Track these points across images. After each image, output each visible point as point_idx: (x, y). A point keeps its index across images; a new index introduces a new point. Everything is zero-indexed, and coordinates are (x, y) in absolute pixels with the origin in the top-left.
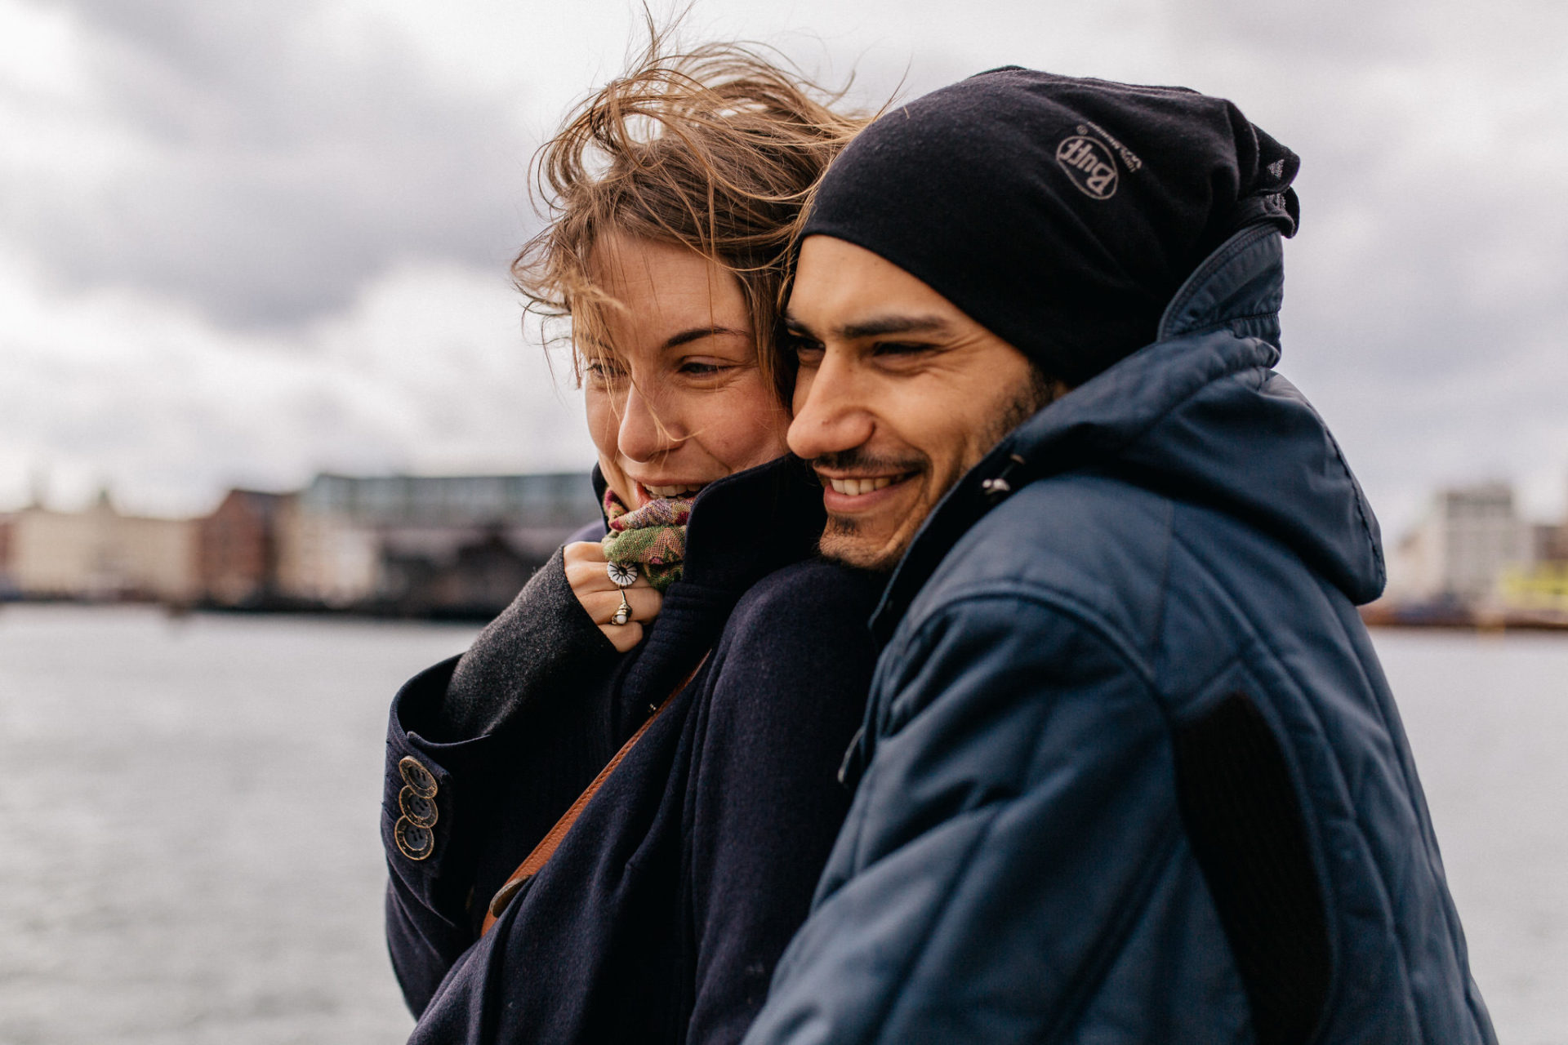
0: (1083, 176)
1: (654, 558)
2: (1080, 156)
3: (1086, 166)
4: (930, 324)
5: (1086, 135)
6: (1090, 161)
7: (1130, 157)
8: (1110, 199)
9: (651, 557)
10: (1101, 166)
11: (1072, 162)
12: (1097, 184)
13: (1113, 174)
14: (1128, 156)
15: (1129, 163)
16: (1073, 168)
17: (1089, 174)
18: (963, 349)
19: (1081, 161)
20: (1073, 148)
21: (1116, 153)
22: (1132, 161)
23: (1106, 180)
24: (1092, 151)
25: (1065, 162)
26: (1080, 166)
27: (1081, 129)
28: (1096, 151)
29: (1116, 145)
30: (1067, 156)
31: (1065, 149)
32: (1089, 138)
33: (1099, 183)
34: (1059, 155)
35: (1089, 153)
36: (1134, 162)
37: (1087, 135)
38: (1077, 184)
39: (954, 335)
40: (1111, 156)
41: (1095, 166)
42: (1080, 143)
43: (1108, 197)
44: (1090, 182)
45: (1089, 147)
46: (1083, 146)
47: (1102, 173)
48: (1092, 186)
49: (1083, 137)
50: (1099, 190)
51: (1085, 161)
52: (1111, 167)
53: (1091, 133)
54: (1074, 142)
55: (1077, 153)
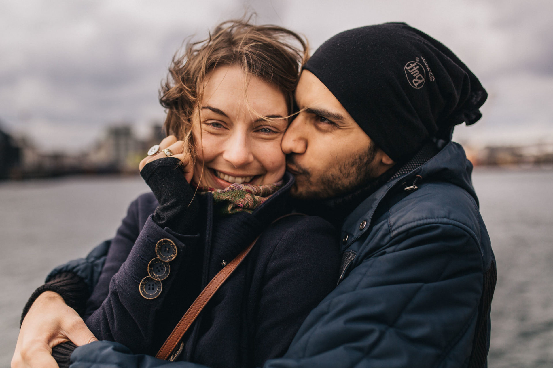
0: (412, 77)
1: (242, 204)
2: (414, 70)
3: (414, 74)
4: (337, 117)
5: (418, 62)
6: (417, 72)
7: (432, 75)
8: (419, 89)
9: (240, 203)
10: (420, 75)
11: (409, 71)
12: (416, 82)
13: (423, 80)
14: (431, 75)
15: (431, 78)
16: (409, 74)
17: (415, 78)
19: (413, 72)
20: (412, 66)
21: (427, 72)
22: (432, 77)
23: (420, 81)
25: (407, 70)
26: (412, 74)
27: (417, 59)
28: (420, 69)
29: (428, 69)
30: (408, 68)
31: (409, 65)
32: (419, 64)
33: (417, 82)
34: (405, 67)
35: (417, 69)
36: (432, 78)
38: (408, 80)
40: (425, 73)
41: (417, 75)
42: (415, 64)
43: (419, 88)
44: (414, 81)
45: (418, 67)
46: (415, 66)
47: (420, 78)
48: (414, 83)
49: (417, 62)
50: (416, 85)
51: (414, 72)
52: (424, 78)
53: (421, 61)
54: (413, 63)
55: (412, 68)
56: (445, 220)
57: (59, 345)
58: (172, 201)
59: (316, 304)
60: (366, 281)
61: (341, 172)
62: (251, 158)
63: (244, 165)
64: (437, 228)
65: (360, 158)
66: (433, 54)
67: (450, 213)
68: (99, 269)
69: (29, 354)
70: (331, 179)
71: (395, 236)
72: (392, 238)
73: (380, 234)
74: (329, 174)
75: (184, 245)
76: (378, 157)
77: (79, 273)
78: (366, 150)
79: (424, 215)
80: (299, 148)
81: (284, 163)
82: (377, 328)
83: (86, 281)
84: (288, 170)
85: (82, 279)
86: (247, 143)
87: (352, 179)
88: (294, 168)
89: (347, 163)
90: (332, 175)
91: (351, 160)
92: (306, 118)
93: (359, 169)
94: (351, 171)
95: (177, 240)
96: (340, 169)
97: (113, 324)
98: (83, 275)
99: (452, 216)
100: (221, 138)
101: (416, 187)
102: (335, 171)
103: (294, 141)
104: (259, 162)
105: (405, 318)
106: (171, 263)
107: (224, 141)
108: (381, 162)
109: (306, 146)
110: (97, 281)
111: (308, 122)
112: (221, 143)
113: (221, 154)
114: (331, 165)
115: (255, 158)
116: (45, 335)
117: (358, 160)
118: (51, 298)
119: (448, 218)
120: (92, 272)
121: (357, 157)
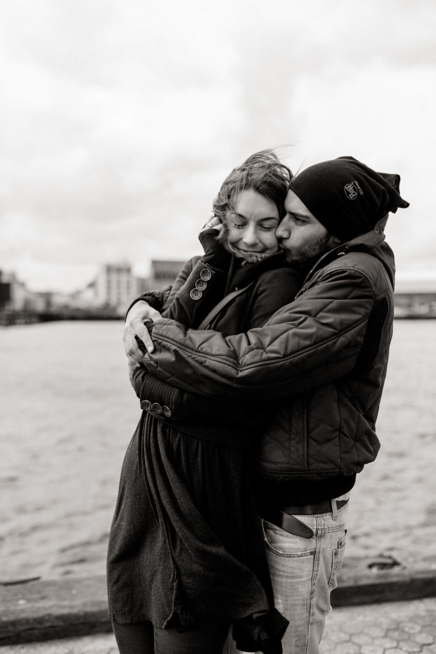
0: (349, 193)
4: (306, 217)
6: (352, 190)
7: (361, 191)
8: (353, 200)
12: (351, 196)
13: (356, 194)
15: (360, 193)
16: (347, 191)
17: (351, 193)
20: (349, 186)
21: (358, 190)
23: (354, 195)
26: (349, 191)
27: (352, 183)
28: (354, 189)
29: (359, 188)
30: (347, 188)
31: (347, 186)
33: (352, 196)
34: (345, 187)
36: (362, 193)
38: (346, 195)
42: (351, 185)
44: (350, 195)
45: (352, 187)
47: (354, 193)
50: (351, 197)
53: (355, 184)
55: (349, 188)
56: (352, 268)
57: (147, 322)
58: (211, 251)
59: (277, 310)
60: (306, 297)
61: (310, 248)
62: (258, 241)
63: (254, 245)
64: (346, 272)
65: (321, 240)
66: (363, 179)
67: (355, 265)
68: (167, 295)
69: (133, 323)
70: (304, 251)
71: (325, 276)
72: (323, 277)
73: (317, 276)
74: (303, 249)
75: (214, 272)
76: (332, 239)
77: (156, 296)
78: (324, 235)
79: (341, 266)
80: (285, 235)
81: (277, 244)
82: (304, 316)
83: (160, 300)
84: (279, 249)
85: (157, 299)
86: (256, 232)
87: (316, 252)
88: (281, 246)
89: (313, 243)
90: (305, 250)
91: (315, 241)
92: (290, 218)
93: (321, 246)
94: (316, 248)
95: (211, 270)
96: (309, 246)
97: (175, 314)
98: (158, 296)
99: (356, 267)
100: (242, 230)
101: (344, 253)
102: (307, 248)
103: (282, 231)
104: (263, 244)
105: (321, 314)
106: (207, 282)
107: (243, 231)
108: (334, 242)
109: (290, 234)
110: (166, 301)
111: (291, 220)
112: (241, 233)
113: (241, 239)
114: (303, 245)
115: (260, 241)
116: (141, 316)
117: (320, 241)
118: (143, 303)
119: (354, 267)
120: (163, 297)
121: (319, 239)
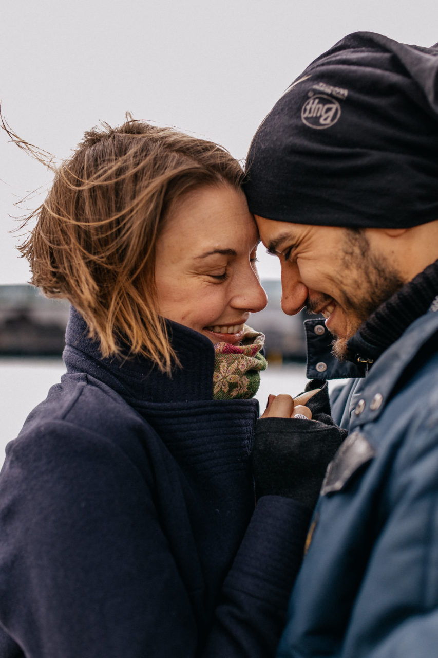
0: (317, 120)
2: (313, 109)
3: (317, 113)
10: (326, 107)
11: (309, 116)
12: (325, 119)
13: (334, 106)
14: (338, 92)
15: (341, 96)
16: (311, 119)
17: (321, 116)
18: (304, 240)
19: (314, 112)
20: (308, 107)
21: (331, 95)
22: (342, 93)
23: (331, 113)
24: (319, 103)
25: (306, 118)
26: (315, 115)
27: (310, 93)
28: (321, 101)
29: (329, 91)
31: (305, 110)
32: (315, 97)
33: (328, 117)
34: (303, 117)
35: (317, 105)
37: (314, 95)
38: (315, 127)
39: (295, 237)
40: (329, 98)
41: (323, 109)
42: (311, 102)
43: (335, 121)
44: (322, 121)
45: (317, 101)
46: (313, 103)
47: (328, 110)
48: (324, 122)
49: (312, 98)
50: (328, 121)
51: (316, 110)
52: (332, 104)
53: (316, 92)
54: (308, 103)
